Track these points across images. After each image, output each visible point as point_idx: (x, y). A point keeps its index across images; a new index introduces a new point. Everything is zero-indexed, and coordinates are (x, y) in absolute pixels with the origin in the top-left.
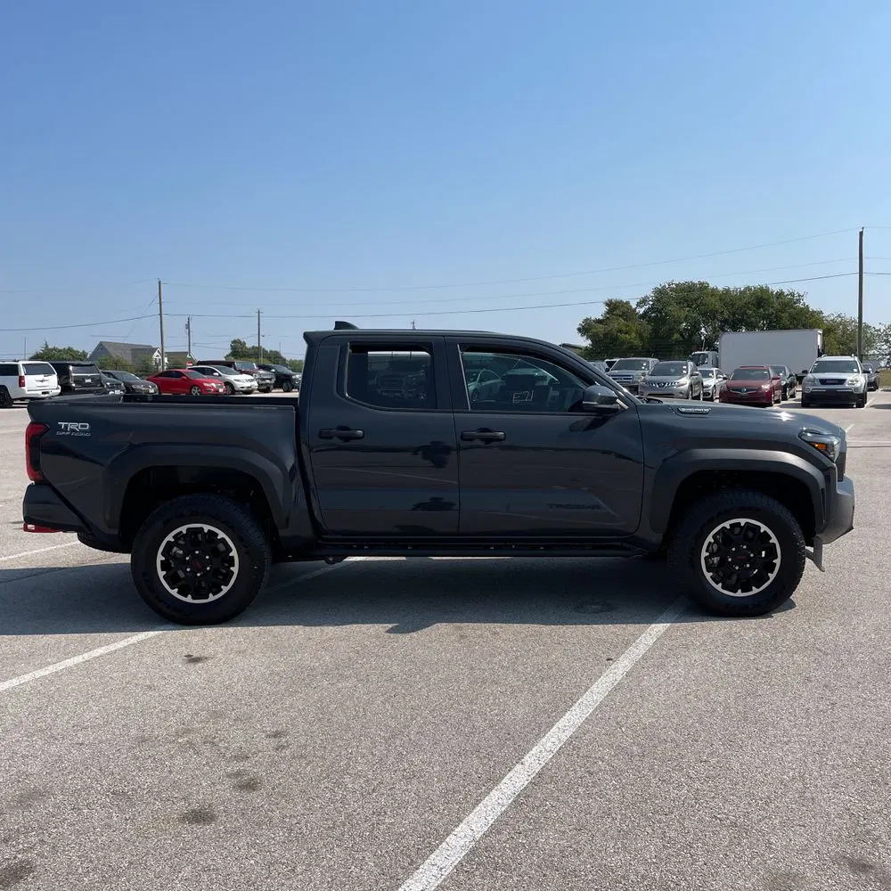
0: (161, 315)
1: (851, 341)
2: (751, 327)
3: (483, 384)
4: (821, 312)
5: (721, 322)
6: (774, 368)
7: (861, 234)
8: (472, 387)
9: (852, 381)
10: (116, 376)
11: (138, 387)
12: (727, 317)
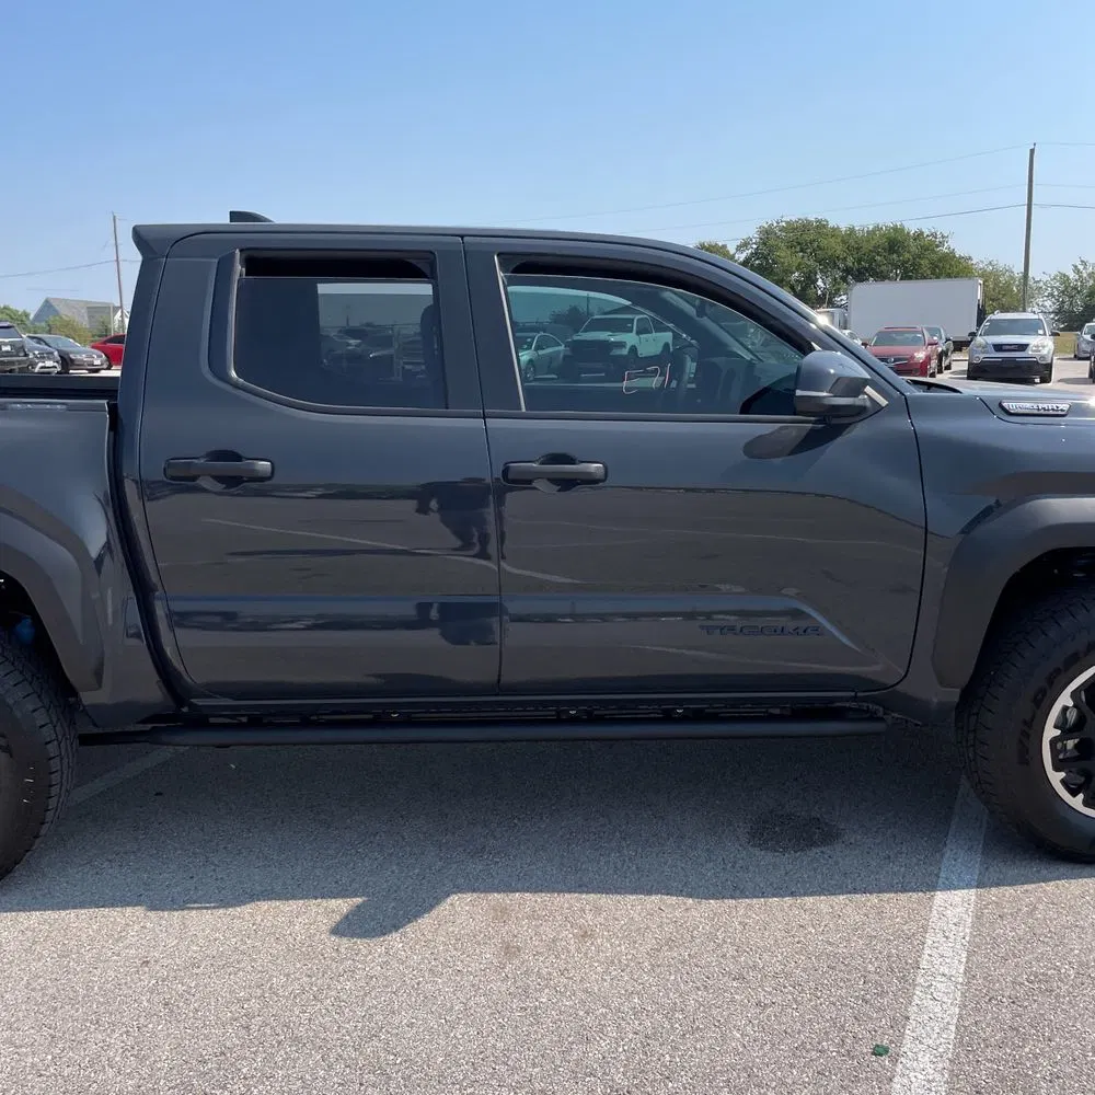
0: (117, 260)
1: (1004, 295)
2: (881, 276)
3: (541, 352)
4: (970, 258)
5: (843, 271)
6: (928, 329)
7: (1032, 151)
8: (525, 356)
9: (1038, 346)
10: (47, 340)
11: (79, 357)
12: (851, 264)
